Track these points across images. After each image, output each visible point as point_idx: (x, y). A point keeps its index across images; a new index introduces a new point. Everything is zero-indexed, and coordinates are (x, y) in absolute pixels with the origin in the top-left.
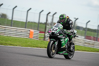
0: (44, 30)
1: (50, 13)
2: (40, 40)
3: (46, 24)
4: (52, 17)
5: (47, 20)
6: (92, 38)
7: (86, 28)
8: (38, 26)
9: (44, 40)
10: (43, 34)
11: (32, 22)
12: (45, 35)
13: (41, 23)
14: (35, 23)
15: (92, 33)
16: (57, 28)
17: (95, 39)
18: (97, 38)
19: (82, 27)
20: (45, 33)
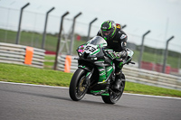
0: (54, 49)
1: (67, 13)
2: (45, 68)
3: (59, 36)
4: (71, 23)
5: (61, 28)
6: (154, 66)
7: (142, 46)
8: (43, 40)
9: (55, 69)
10: (54, 56)
11: (30, 32)
12: (56, 59)
13: (50, 35)
14: (36, 33)
15: (155, 56)
16: (96, 47)
17: (161, 68)
18: (164, 66)
19: (134, 44)
20: (56, 54)
